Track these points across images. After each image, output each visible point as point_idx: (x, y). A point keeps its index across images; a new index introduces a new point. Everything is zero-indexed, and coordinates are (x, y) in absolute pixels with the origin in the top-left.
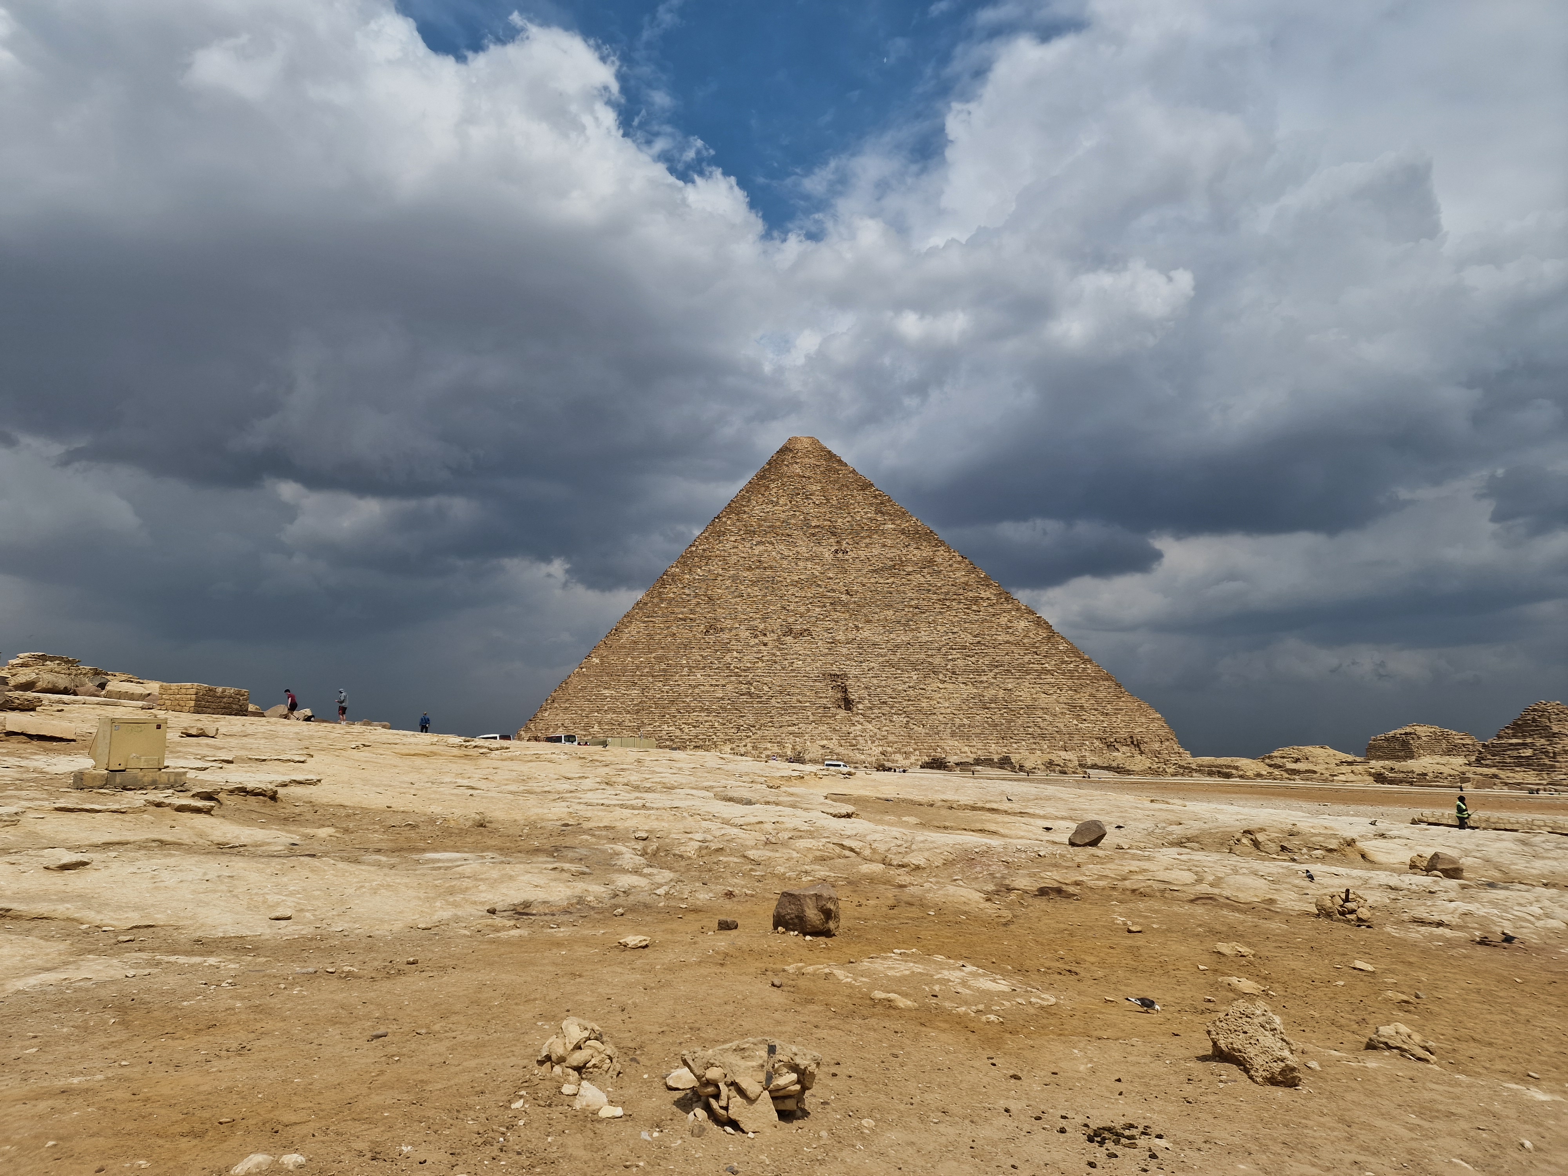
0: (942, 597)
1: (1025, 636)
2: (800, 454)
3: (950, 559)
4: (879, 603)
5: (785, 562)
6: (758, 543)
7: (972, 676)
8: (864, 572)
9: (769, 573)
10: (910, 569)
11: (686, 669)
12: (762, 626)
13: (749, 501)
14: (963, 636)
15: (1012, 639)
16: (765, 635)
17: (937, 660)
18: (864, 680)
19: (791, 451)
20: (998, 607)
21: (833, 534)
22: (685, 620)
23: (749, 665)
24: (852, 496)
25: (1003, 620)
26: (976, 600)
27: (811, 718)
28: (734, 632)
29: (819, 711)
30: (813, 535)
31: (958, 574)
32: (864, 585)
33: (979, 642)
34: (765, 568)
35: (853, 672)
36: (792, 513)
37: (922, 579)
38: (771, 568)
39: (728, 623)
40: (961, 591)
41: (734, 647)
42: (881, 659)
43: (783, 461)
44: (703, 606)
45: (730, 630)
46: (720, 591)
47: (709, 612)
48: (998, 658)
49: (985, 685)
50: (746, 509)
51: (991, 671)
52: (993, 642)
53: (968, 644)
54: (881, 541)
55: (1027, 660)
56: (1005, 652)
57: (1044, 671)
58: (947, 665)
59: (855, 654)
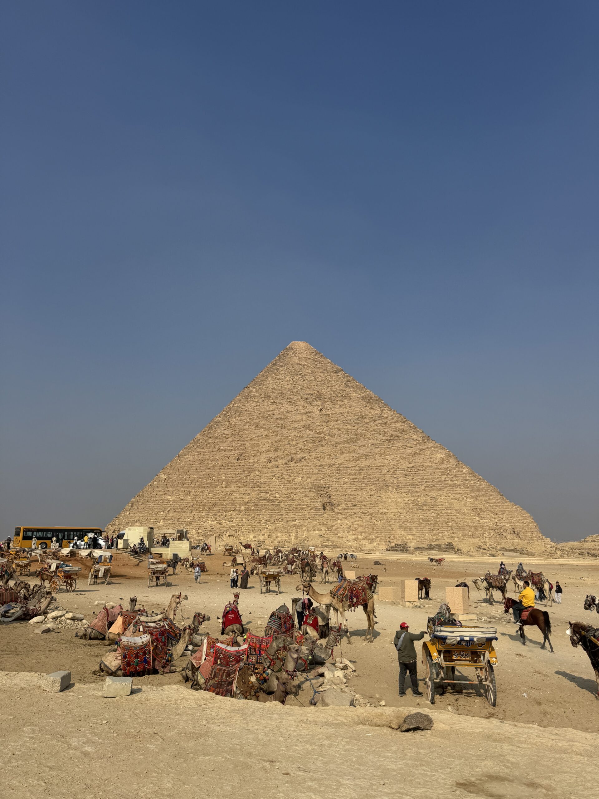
0: (389, 438)
1: (441, 463)
2: (297, 351)
3: (392, 415)
4: (349, 441)
5: (289, 415)
6: (272, 404)
7: (410, 488)
8: (339, 422)
9: (279, 421)
10: (368, 421)
11: (224, 483)
12: (274, 455)
13: (267, 377)
14: (402, 463)
15: (433, 465)
16: (277, 461)
17: (387, 478)
18: (342, 490)
19: (292, 349)
20: (423, 445)
21: (320, 399)
22: (225, 450)
23: (266, 480)
24: (331, 376)
25: (428, 453)
26: (409, 440)
27: (308, 516)
28: (256, 459)
29: (312, 511)
30: (307, 399)
31: (397, 424)
32: (339, 430)
33: (413, 467)
34: (277, 419)
35: (334, 485)
36: (293, 386)
37: (376, 427)
38: (281, 419)
39: (253, 453)
40: (400, 435)
41: (256, 469)
42: (351, 477)
44: (236, 442)
45: (255, 457)
46: (247, 433)
47: (241, 446)
48: (425, 477)
49: (419, 494)
50: (265, 382)
51: (422, 485)
52: (422, 467)
53: (406, 468)
54: (349, 403)
55: (443, 479)
56: (429, 473)
57: (455, 486)
58: (394, 481)
59: (335, 473)
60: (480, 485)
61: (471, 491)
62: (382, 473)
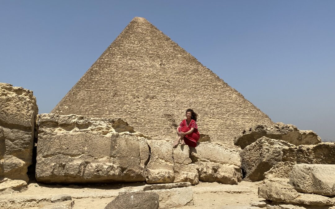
0: (204, 84)
1: (236, 100)
2: (140, 24)
3: (204, 70)
4: (181, 86)
5: (142, 68)
6: (130, 59)
7: (220, 116)
8: (173, 73)
9: (136, 72)
10: (190, 73)
11: (107, 112)
12: (137, 94)
13: (123, 41)
14: (214, 100)
15: (232, 101)
16: (138, 98)
17: (207, 109)
18: (181, 117)
19: (136, 22)
20: (224, 89)
21: (159, 57)
22: (104, 91)
23: (134, 110)
24: (163, 42)
25: (227, 94)
26: (216, 86)
27: (163, 133)
28: (126, 96)
29: (166, 130)
30: (151, 57)
31: (208, 76)
32: (174, 79)
33: (220, 102)
34: (134, 70)
35: (176, 113)
36: (141, 48)
37: (195, 77)
38: (137, 70)
39: (123, 92)
40: (210, 82)
41: (127, 103)
43: (134, 26)
44: (110, 85)
45: (124, 95)
46: (116, 78)
47: (114, 87)
48: (228, 109)
49: (226, 119)
50: (122, 45)
51: (227, 113)
52: (225, 102)
53: (216, 103)
54: (177, 61)
55: (238, 109)
56: (230, 106)
57: (244, 114)
58: (210, 111)
59: (175, 106)
60: (258, 113)
61: (254, 117)
62: (203, 106)
